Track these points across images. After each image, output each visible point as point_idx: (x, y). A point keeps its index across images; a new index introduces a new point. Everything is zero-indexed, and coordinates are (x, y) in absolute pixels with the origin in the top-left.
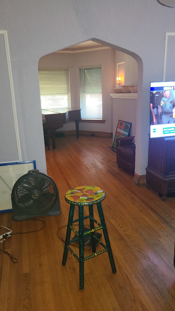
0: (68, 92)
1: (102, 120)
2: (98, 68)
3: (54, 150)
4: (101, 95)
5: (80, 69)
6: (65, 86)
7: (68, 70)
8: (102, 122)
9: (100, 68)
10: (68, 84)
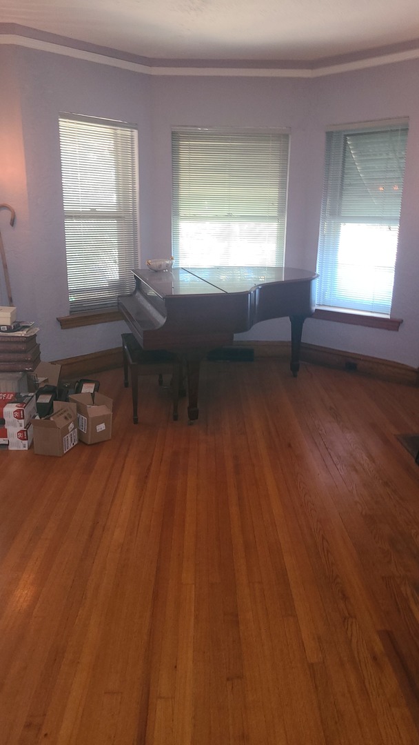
0: (281, 211)
1: (388, 317)
2: (393, 132)
3: (191, 424)
4: (396, 228)
5: (329, 135)
6: (273, 192)
7: (286, 136)
8: (390, 325)
9: (405, 130)
10: (282, 185)
